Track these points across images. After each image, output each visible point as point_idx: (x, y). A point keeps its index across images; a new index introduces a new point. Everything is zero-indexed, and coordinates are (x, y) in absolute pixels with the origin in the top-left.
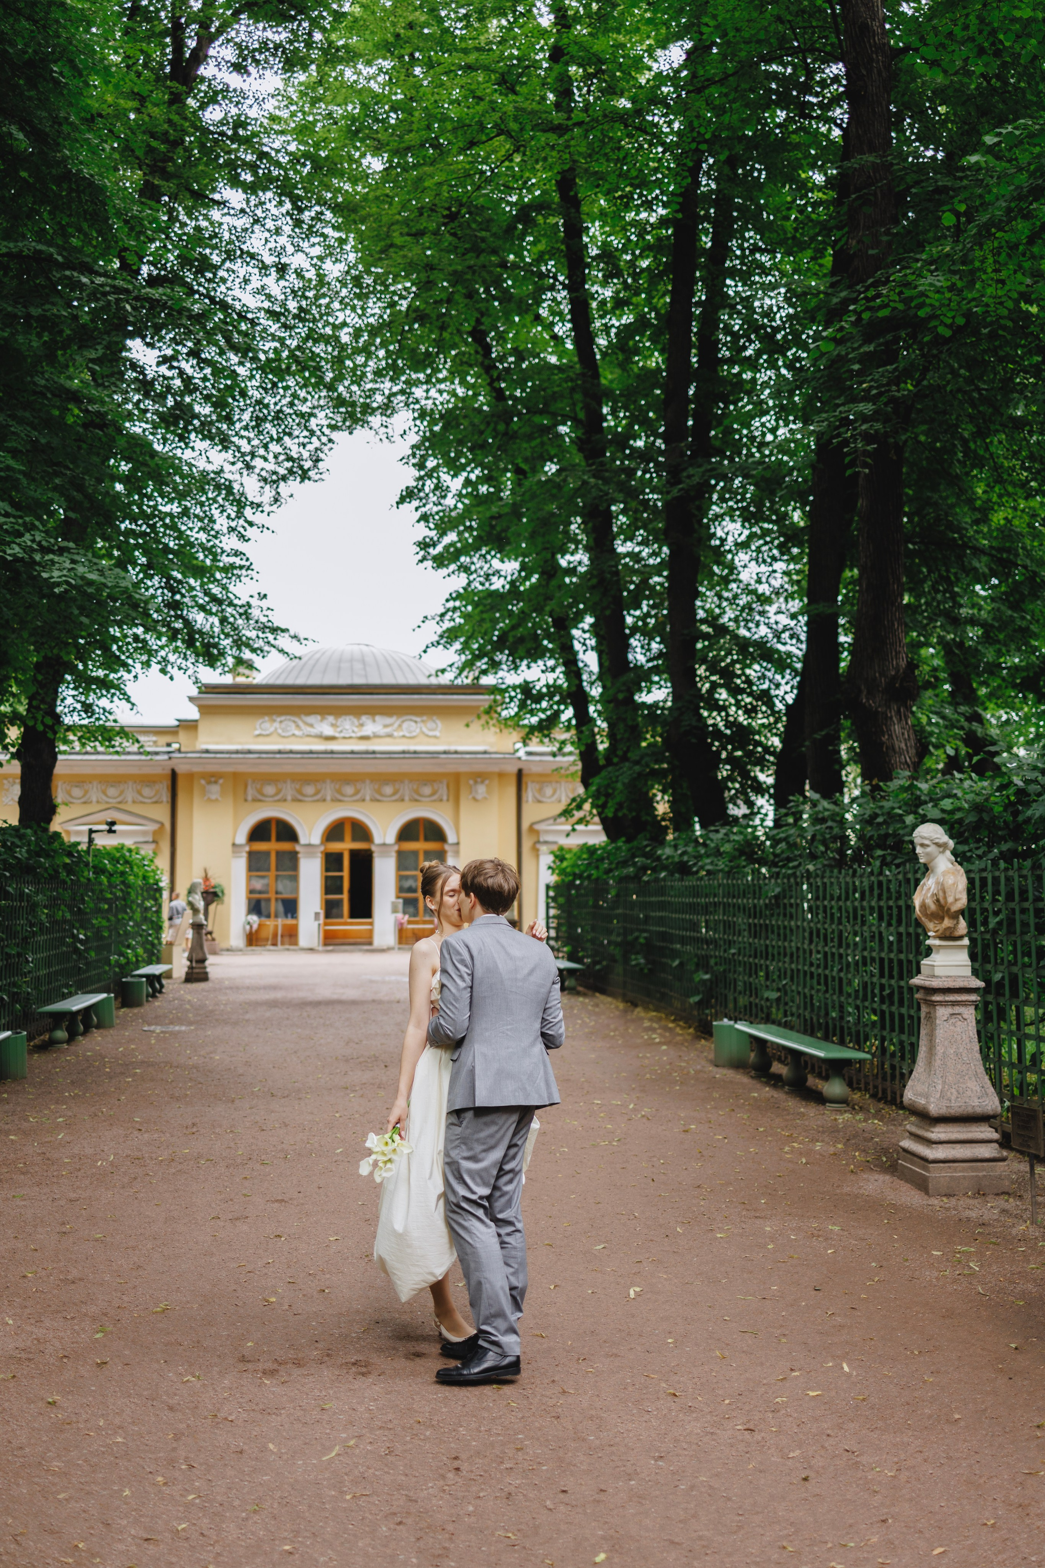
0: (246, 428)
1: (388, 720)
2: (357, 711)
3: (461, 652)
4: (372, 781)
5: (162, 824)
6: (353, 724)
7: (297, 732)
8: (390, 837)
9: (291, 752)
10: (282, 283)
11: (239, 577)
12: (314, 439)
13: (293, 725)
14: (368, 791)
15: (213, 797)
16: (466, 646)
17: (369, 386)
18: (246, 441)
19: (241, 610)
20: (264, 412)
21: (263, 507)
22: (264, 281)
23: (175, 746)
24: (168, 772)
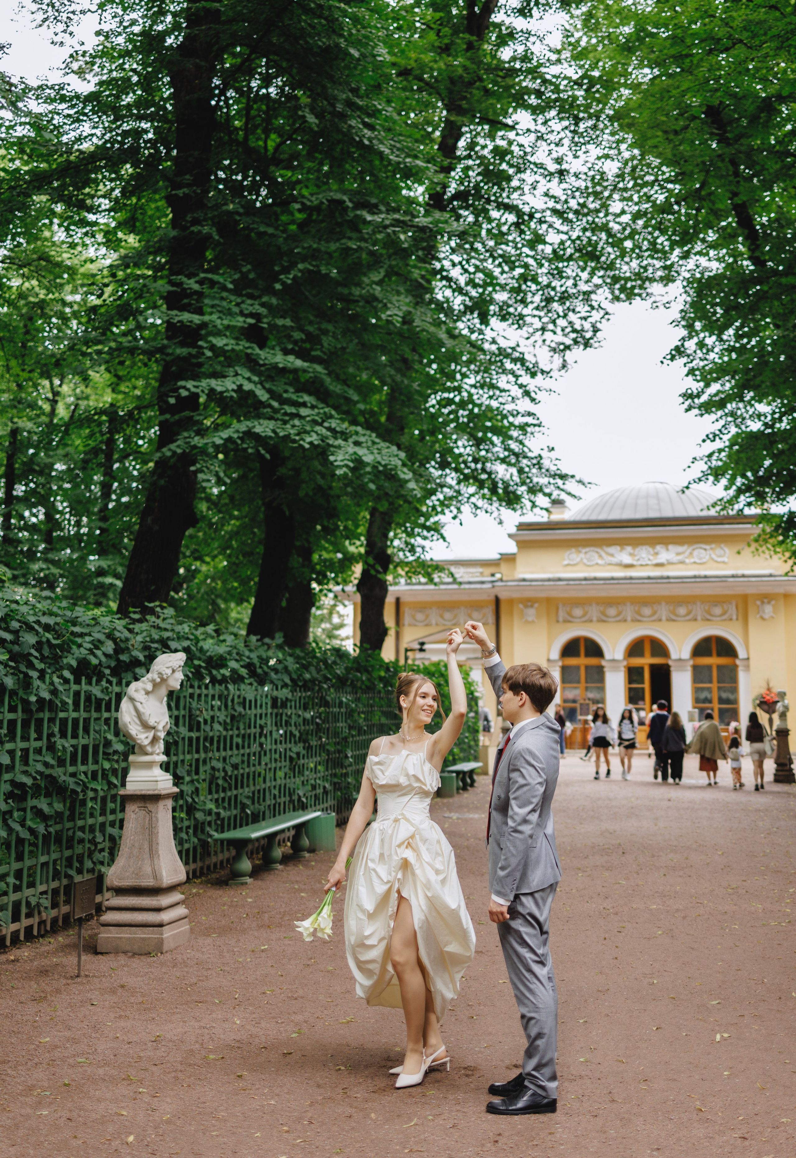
0: (537, 308)
1: (680, 549)
2: (653, 542)
3: (727, 488)
4: (667, 603)
6: (648, 553)
7: (600, 562)
8: (686, 652)
9: (595, 579)
10: (564, 186)
11: (532, 433)
12: (594, 312)
13: (596, 556)
14: (664, 612)
15: (530, 619)
16: (732, 481)
17: (646, 262)
18: (537, 319)
19: (535, 461)
20: (552, 293)
21: (552, 374)
22: (549, 185)
23: (498, 576)
24: (493, 598)
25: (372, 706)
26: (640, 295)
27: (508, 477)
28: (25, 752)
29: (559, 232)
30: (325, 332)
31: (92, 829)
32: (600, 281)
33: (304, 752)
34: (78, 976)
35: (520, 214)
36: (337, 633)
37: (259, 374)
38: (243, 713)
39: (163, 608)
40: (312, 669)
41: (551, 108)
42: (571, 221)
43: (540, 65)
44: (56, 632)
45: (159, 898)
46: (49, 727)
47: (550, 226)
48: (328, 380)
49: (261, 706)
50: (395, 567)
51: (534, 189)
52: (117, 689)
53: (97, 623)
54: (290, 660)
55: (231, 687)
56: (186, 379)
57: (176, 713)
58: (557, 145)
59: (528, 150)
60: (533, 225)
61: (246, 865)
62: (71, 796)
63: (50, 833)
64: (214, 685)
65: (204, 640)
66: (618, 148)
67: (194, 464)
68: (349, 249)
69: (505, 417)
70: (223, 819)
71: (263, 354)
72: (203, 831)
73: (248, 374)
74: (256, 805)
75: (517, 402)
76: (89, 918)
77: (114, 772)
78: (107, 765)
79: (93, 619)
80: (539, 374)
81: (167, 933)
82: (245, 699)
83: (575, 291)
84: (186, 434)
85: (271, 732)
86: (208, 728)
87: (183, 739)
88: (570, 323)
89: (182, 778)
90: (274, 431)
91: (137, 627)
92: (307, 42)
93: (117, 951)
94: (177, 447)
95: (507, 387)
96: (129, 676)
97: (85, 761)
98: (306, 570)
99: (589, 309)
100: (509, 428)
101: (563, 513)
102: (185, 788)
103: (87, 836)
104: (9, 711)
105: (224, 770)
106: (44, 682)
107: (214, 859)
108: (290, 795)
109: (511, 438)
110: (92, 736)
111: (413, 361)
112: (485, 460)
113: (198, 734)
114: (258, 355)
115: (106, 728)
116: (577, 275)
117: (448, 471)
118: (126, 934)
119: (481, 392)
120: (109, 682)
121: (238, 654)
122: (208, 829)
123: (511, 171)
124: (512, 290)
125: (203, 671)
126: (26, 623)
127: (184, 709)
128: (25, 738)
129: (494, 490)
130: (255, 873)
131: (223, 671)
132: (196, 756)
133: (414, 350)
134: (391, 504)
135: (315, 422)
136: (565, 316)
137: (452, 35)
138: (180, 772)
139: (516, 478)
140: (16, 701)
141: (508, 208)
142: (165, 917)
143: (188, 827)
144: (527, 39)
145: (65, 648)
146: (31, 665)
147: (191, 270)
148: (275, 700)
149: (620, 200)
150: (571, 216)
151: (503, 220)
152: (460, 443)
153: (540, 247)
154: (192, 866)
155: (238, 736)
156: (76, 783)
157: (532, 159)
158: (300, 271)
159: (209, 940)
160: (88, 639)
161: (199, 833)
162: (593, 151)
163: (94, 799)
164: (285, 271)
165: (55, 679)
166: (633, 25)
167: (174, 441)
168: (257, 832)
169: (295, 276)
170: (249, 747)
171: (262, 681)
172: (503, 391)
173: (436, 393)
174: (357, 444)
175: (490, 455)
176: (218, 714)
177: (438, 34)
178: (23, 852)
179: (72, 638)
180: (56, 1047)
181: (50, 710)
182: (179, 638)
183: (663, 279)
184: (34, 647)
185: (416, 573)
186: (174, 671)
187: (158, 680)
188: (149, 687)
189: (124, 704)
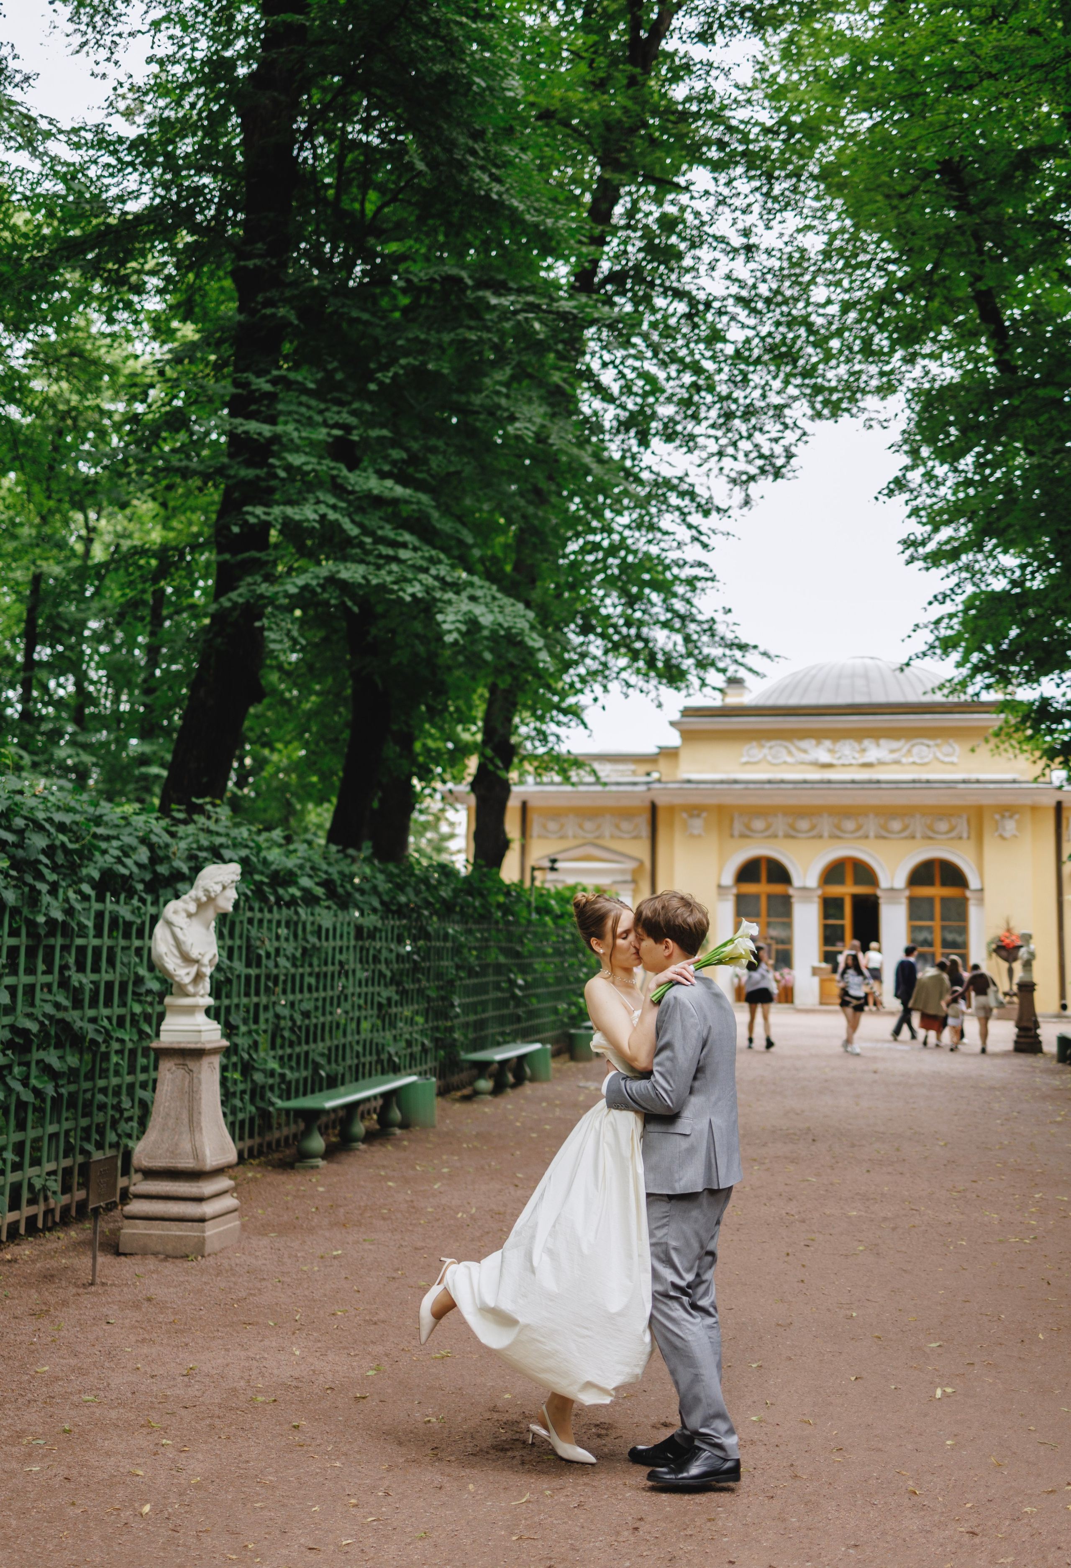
0: (713, 426)
1: (895, 744)
2: (859, 735)
3: (959, 665)
4: (876, 815)
5: (641, 863)
6: (853, 749)
7: (789, 759)
8: (900, 880)
9: (782, 782)
10: (752, 265)
11: (703, 590)
12: (788, 433)
13: (784, 752)
14: (871, 827)
15: (696, 832)
16: (965, 657)
17: (857, 367)
18: (713, 440)
19: (706, 626)
20: (733, 407)
21: (730, 512)
22: (732, 265)
23: (655, 776)
24: (647, 804)
25: (487, 940)
26: (848, 410)
27: (670, 646)
28: (30, 990)
29: (744, 326)
30: (433, 450)
31: (117, 1092)
32: (796, 392)
33: (396, 997)
34: (92, 1284)
35: (693, 302)
36: (446, 844)
37: (348, 502)
38: (318, 944)
39: (214, 805)
40: (409, 890)
41: (737, 163)
42: (760, 312)
43: (723, 107)
44: (75, 833)
45: (201, 1184)
46: (62, 957)
47: (733, 318)
48: (435, 514)
49: (341, 936)
50: (521, 761)
51: (713, 269)
52: (152, 910)
53: (128, 824)
54: (381, 877)
55: (302, 911)
56: (255, 504)
57: (229, 942)
58: (744, 212)
59: (706, 218)
60: (709, 317)
61: (317, 1143)
62: (89, 1048)
63: (61, 1095)
64: (280, 907)
65: (269, 848)
66: (823, 218)
67: (259, 619)
68: (466, 341)
69: (668, 568)
70: (290, 1083)
71: (352, 477)
72: (262, 1098)
73: (332, 501)
74: (334, 1066)
75: (685, 548)
76: (111, 1207)
77: (148, 1018)
78: (137, 1009)
79: (123, 818)
80: (714, 514)
81: (211, 1230)
82: (320, 927)
83: (763, 404)
84: (249, 579)
85: (354, 971)
86: (271, 964)
87: (239, 977)
88: (756, 446)
89: (237, 1028)
90: (364, 577)
91: (181, 830)
93: (144, 1252)
94: (238, 595)
96: (169, 892)
97: (108, 1003)
98: (405, 763)
99: (781, 427)
100: (672, 583)
101: (741, 695)
102: (239, 1040)
103: (111, 1101)
104: (10, 935)
105: (292, 1018)
106: (57, 898)
107: (276, 1134)
108: (378, 1053)
109: (675, 595)
110: (118, 970)
111: (549, 492)
112: (640, 623)
113: (257, 971)
114: (346, 478)
115: (137, 960)
116: (767, 383)
117: (591, 637)
118: (156, 1230)
119: (637, 534)
120: (143, 901)
121: (312, 868)
122: (269, 1094)
123: (683, 246)
124: (681, 402)
125: (266, 889)
126: (35, 822)
127: (241, 937)
128: (31, 970)
129: (651, 662)
130: (330, 1153)
131: (293, 890)
132: (255, 999)
133: (550, 478)
134: (515, 678)
135: (418, 568)
136: (749, 437)
137: (609, 66)
138: (234, 1019)
139: (681, 649)
140: (19, 922)
141: (679, 294)
142: (208, 1209)
143: (243, 1092)
144: (708, 73)
145: (86, 854)
146: (40, 877)
147: (261, 365)
149: (825, 286)
150: (760, 305)
151: (671, 310)
152: (608, 601)
153: (719, 346)
154: (248, 1143)
155: (310, 975)
156: (97, 1031)
157: (710, 231)
158: (402, 367)
159: (265, 1241)
160: (115, 843)
161: (258, 1099)
162: (791, 221)
163: (119, 1052)
164: (384, 368)
165: (71, 894)
166: (846, 56)
167: (234, 589)
168: (332, 1102)
169: (396, 375)
170: (325, 989)
171: (344, 903)
172: (666, 533)
173: (578, 535)
174: (473, 599)
175: (646, 617)
176: (285, 945)
177: (590, 66)
178: (25, 1119)
179: (95, 842)
180: (57, 1379)
181: (63, 935)
182: (235, 846)
183: (879, 390)
184: (43, 851)
185: (548, 769)
186: (224, 888)
187: (204, 899)
188: (192, 908)
189: (160, 930)
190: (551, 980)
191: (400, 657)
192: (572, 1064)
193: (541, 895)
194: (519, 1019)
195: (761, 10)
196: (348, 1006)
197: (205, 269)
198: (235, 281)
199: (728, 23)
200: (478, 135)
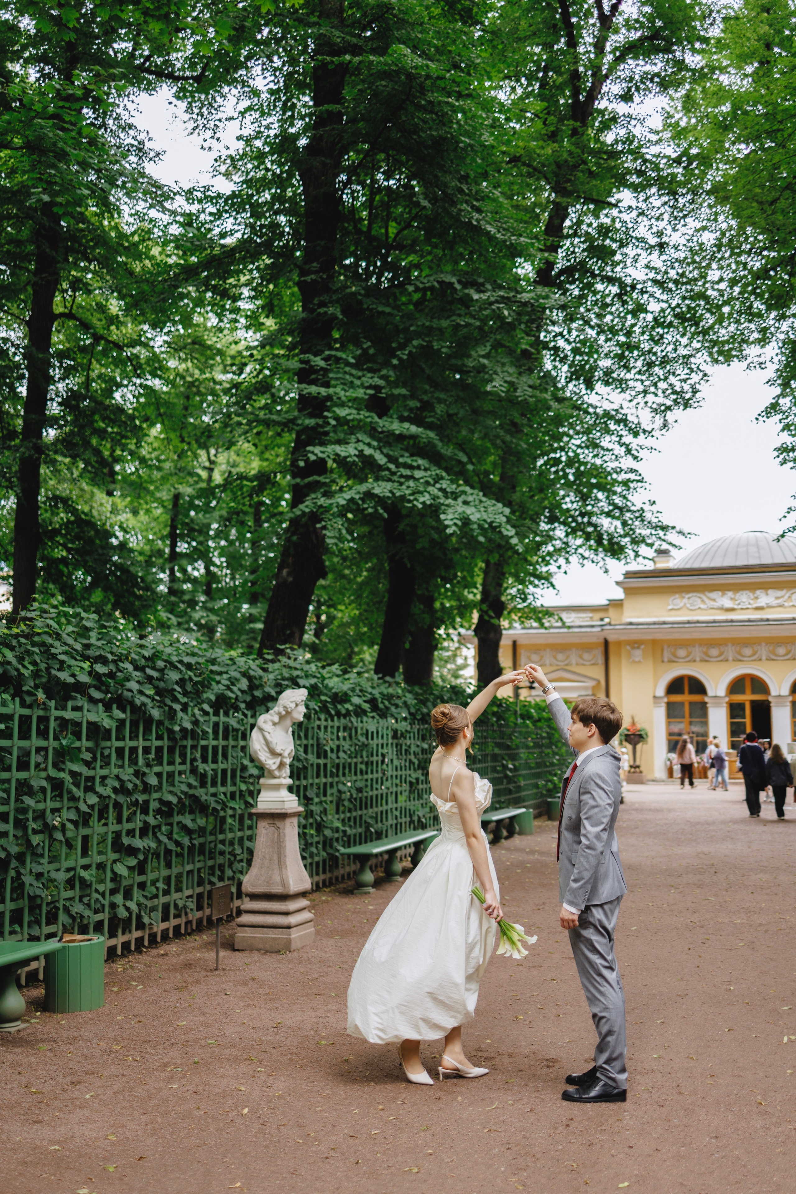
0: (639, 372)
1: (779, 593)
2: (753, 587)
4: (767, 644)
5: (599, 682)
6: (749, 597)
7: (702, 606)
8: (786, 689)
9: (698, 622)
10: (664, 257)
11: (635, 489)
12: (693, 375)
13: (699, 601)
14: (763, 652)
15: (637, 659)
18: (639, 383)
19: (637, 514)
20: (654, 358)
21: (653, 433)
22: (650, 258)
23: (607, 620)
24: (602, 641)
25: (486, 738)
26: (737, 356)
27: (612, 529)
28: (171, 775)
29: (659, 301)
30: (440, 401)
31: (231, 843)
32: (699, 345)
34: (216, 969)
35: (622, 285)
36: (461, 672)
37: (379, 440)
38: (366, 742)
39: (293, 649)
41: (651, 186)
42: (671, 290)
43: (640, 147)
44: (198, 670)
45: (287, 903)
46: (191, 753)
47: (651, 295)
48: (439, 444)
49: (383, 737)
50: (509, 613)
51: (636, 261)
52: (251, 721)
53: (235, 663)
54: (409, 696)
55: (354, 719)
56: (314, 445)
57: (305, 742)
58: (658, 219)
59: (630, 225)
60: (635, 295)
61: (369, 877)
62: (212, 814)
63: (194, 845)
64: (339, 718)
65: (330, 678)
66: (716, 220)
67: (320, 522)
68: (458, 325)
69: (610, 474)
71: (381, 422)
72: (331, 846)
73: (368, 440)
74: (380, 825)
75: (620, 460)
76: (230, 918)
77: (250, 793)
78: (243, 787)
79: (231, 659)
80: (642, 434)
81: (295, 934)
82: (367, 731)
83: (675, 355)
84: (313, 496)
85: (392, 760)
86: (334, 756)
87: (312, 765)
88: (671, 385)
89: (312, 799)
90: (391, 492)
91: (270, 666)
92: (420, 137)
93: (251, 949)
94: (306, 507)
95: (610, 446)
96: (263, 708)
97: (224, 783)
98: (428, 616)
99: (687, 371)
100: (613, 485)
101: (668, 562)
102: (313, 808)
103: (228, 849)
104: (157, 739)
105: (349, 793)
106: (187, 714)
107: (342, 871)
108: (411, 816)
109: (615, 493)
110: (230, 761)
111: (522, 425)
112: (590, 514)
113: (325, 761)
114: (376, 423)
115: (242, 754)
116: (677, 341)
117: (556, 525)
118: (259, 934)
119: (586, 451)
120: (245, 715)
121: (361, 691)
122: (335, 844)
123: (614, 246)
124: (616, 355)
125: (330, 705)
126: (171, 664)
127: (313, 738)
128: (171, 762)
129: (599, 542)
130: (378, 884)
131: (347, 706)
132: (324, 780)
133: (523, 415)
134: (501, 556)
135: (427, 483)
136: (666, 379)
137: (557, 123)
138: (310, 793)
139: (620, 531)
140: (162, 730)
141: (611, 280)
142: (292, 920)
143: (318, 843)
144: (629, 123)
145: (206, 685)
146: (175, 700)
147: (319, 347)
148: (395, 732)
149: (718, 269)
150: (671, 285)
151: (607, 292)
152: (567, 499)
153: (642, 315)
155: (362, 763)
156: (216, 801)
157: (633, 235)
158: (414, 347)
159: (332, 942)
160: (225, 676)
161: (328, 848)
162: (692, 224)
163: (233, 816)
164: (402, 347)
165: (196, 711)
166: (728, 105)
167: (303, 502)
168: (378, 848)
169: (410, 352)
170: (372, 773)
171: (384, 715)
172: (608, 450)
173: (543, 455)
174: (466, 503)
175: (595, 509)
176: (342, 743)
177: (544, 123)
178: (171, 861)
179: (212, 676)
180: (191, 1030)
181: (192, 739)
182: (307, 676)
183: (758, 341)
184: (177, 683)
185: (528, 618)
186: (297, 705)
187: (284, 713)
188: (276, 719)
189: (255, 735)
190: (533, 765)
191: (422, 544)
192: (549, 823)
193: (525, 706)
194: (510, 792)
195: (665, 76)
196: (388, 784)
197: (281, 281)
198: (300, 289)
199: (642, 86)
200: (465, 178)
